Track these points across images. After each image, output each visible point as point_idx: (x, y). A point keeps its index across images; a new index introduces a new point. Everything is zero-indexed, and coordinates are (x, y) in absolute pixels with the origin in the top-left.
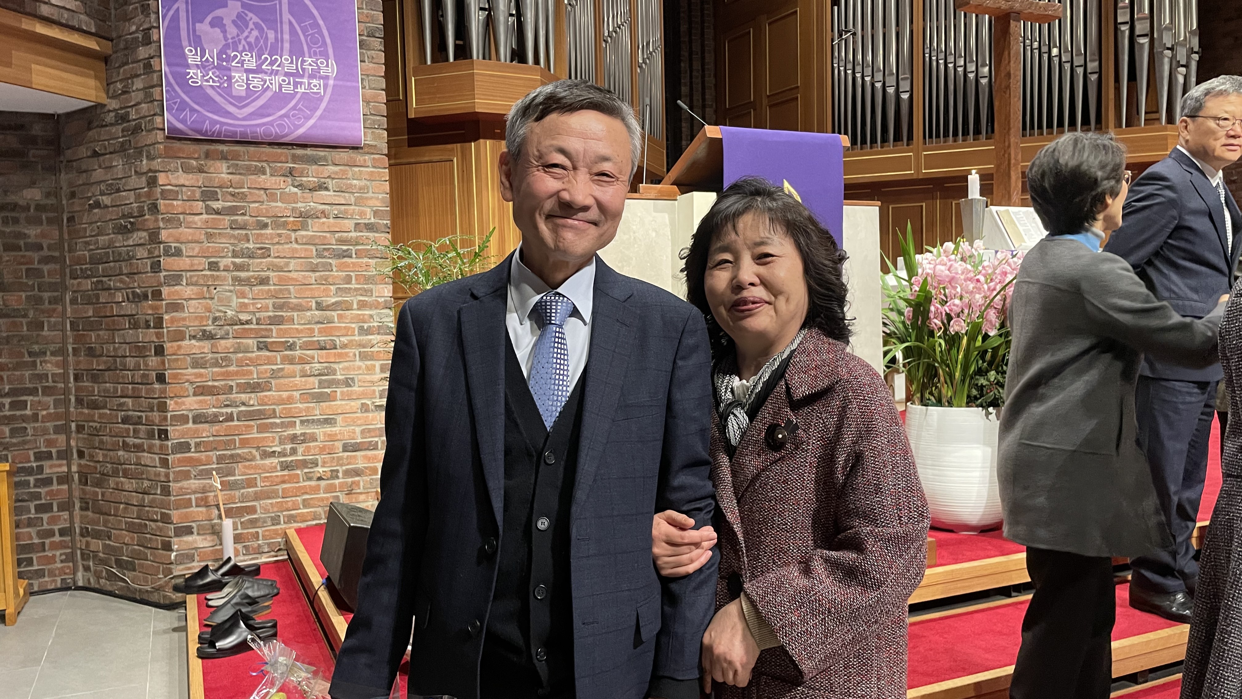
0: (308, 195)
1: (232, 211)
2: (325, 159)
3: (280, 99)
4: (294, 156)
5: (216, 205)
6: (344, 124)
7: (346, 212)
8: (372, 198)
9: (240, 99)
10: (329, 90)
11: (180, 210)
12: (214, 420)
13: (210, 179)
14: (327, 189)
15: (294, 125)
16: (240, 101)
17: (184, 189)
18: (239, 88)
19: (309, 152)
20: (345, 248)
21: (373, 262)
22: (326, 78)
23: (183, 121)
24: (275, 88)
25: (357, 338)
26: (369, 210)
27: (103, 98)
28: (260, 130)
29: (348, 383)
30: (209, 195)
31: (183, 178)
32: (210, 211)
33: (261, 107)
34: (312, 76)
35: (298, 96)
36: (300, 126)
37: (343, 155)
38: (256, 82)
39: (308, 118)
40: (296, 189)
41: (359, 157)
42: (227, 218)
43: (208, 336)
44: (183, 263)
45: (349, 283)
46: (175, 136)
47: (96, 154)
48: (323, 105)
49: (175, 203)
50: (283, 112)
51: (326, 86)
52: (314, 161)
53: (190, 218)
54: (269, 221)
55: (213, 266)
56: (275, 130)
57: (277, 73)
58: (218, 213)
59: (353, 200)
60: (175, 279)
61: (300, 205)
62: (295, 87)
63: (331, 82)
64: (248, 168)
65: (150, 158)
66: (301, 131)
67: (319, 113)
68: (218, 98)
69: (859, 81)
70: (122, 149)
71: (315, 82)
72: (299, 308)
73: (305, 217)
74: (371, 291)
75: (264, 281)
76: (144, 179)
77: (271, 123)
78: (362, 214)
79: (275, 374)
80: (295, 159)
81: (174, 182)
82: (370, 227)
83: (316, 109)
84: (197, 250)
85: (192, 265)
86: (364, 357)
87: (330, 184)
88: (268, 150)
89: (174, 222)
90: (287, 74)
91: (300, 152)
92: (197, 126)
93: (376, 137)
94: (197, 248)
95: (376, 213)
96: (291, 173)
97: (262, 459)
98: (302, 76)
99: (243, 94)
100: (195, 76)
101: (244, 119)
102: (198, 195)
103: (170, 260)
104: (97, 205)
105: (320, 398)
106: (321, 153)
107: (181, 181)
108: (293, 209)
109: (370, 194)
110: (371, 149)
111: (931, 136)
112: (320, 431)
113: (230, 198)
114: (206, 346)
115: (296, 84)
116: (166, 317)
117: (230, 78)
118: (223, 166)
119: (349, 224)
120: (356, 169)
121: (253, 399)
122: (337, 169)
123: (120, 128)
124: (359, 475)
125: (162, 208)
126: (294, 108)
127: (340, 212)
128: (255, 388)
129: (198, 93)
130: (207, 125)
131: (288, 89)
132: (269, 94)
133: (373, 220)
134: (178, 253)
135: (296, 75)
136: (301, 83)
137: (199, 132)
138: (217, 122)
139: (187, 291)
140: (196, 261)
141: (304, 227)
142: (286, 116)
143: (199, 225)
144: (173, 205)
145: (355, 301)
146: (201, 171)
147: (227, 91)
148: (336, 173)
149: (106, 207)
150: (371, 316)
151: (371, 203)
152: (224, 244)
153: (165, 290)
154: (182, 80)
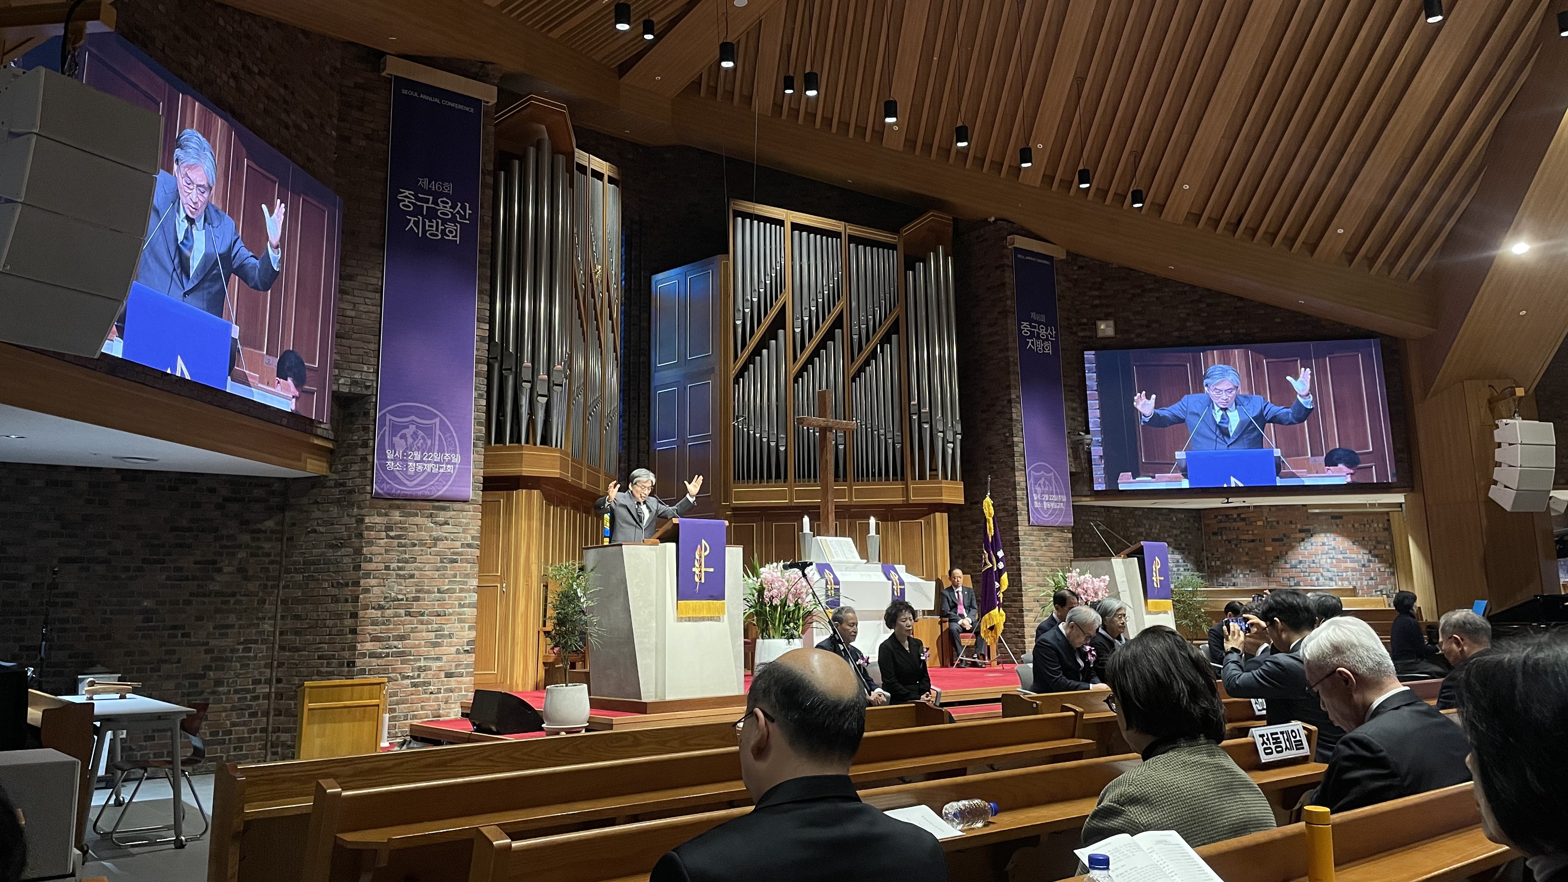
0: (439, 528)
1: (399, 537)
2: (449, 507)
3: (432, 475)
4: (433, 506)
5: (392, 534)
6: (462, 489)
7: (457, 537)
8: (471, 529)
9: (410, 476)
10: (456, 471)
11: (374, 537)
12: (379, 656)
13: (390, 520)
14: (449, 524)
15: (437, 490)
16: (411, 478)
17: (377, 525)
18: (411, 471)
19: (441, 504)
20: (455, 557)
21: (469, 565)
22: (455, 464)
23: (382, 489)
24: (429, 470)
25: (457, 610)
26: (469, 536)
27: (329, 474)
28: (420, 493)
29: (450, 636)
30: (389, 528)
31: (378, 519)
32: (388, 537)
33: (422, 480)
34: (447, 464)
35: (440, 474)
36: (438, 491)
37: (457, 506)
38: (420, 468)
39: (444, 486)
40: (432, 525)
41: (466, 506)
42: (397, 541)
43: (381, 607)
44: (372, 566)
45: (456, 577)
46: (378, 497)
47: (317, 502)
48: (452, 479)
49: (372, 533)
50: (432, 483)
51: (454, 468)
52: (444, 509)
53: (378, 541)
54: (416, 542)
55: (387, 568)
56: (427, 493)
57: (429, 462)
58: (392, 538)
59: (461, 531)
60: (367, 575)
61: (434, 533)
62: (439, 469)
63: (457, 466)
64: (409, 513)
65: (360, 508)
66: (440, 493)
67: (450, 483)
68: (400, 476)
69: (752, 437)
70: (338, 502)
71: (449, 466)
72: (429, 592)
73: (437, 539)
74: (467, 582)
75: (412, 576)
76: (354, 519)
77: (425, 489)
78: (465, 538)
79: (413, 630)
80: (435, 508)
81: (372, 521)
82: (469, 546)
83: (447, 482)
84: (380, 559)
85: (377, 567)
86: (460, 621)
87: (450, 521)
88: (421, 503)
89: (370, 543)
90: (436, 463)
91: (437, 504)
92: (389, 492)
93: (476, 495)
94: (380, 557)
95: (473, 538)
96: (431, 515)
97: (402, 680)
98: (443, 464)
99: (413, 474)
100: (390, 464)
101: (412, 487)
102: (383, 529)
103: (366, 564)
104: (315, 531)
105: (435, 645)
106: (447, 504)
107: (376, 521)
108: (430, 536)
109: (471, 527)
110: (474, 502)
111: (799, 477)
112: (435, 665)
113: (399, 530)
114: (379, 613)
115: (439, 468)
116: (361, 596)
117: (407, 465)
118: (397, 513)
119: (459, 544)
120: (464, 513)
121: (399, 644)
122: (454, 513)
123: (338, 490)
124: (452, 692)
125: (366, 536)
126: (437, 481)
127: (454, 537)
128: (402, 638)
129: (392, 474)
130: (394, 491)
131: (435, 471)
132: (426, 473)
133: (471, 542)
134: (371, 561)
135: (440, 463)
136: (442, 467)
137: (389, 494)
138: (399, 489)
139: (373, 582)
140: (379, 565)
141: (435, 545)
142: (433, 485)
143: (383, 545)
144: (371, 534)
145: (457, 587)
146: (386, 515)
147: (405, 472)
148: (454, 515)
149: (323, 533)
150: (466, 597)
151: (472, 532)
152: (394, 555)
153: (362, 582)
154: (383, 467)
